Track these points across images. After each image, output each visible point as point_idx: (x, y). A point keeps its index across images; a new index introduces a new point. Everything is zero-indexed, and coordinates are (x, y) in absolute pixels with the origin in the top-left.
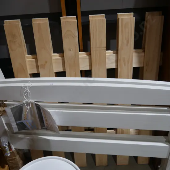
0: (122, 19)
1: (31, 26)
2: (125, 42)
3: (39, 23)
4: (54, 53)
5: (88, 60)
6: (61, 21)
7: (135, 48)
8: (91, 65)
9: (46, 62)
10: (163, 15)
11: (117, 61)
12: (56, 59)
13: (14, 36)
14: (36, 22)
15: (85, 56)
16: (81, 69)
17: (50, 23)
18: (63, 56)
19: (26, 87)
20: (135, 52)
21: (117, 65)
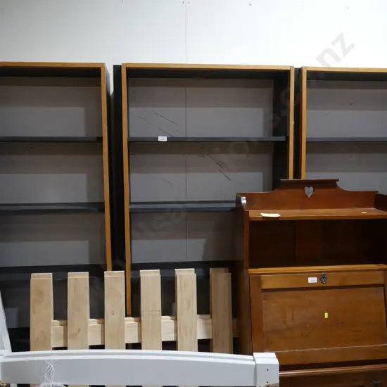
0: (180, 276)
1: (66, 281)
2: (185, 304)
3: (76, 279)
4: (91, 318)
5: (137, 328)
6: (105, 276)
7: (199, 313)
8: (140, 336)
9: (79, 330)
10: (230, 272)
11: (176, 331)
12: (94, 327)
13: (41, 294)
14: (72, 277)
15: (133, 322)
16: (126, 342)
17: (90, 279)
18: (104, 323)
19: (50, 361)
20: (200, 318)
21: (176, 337)
